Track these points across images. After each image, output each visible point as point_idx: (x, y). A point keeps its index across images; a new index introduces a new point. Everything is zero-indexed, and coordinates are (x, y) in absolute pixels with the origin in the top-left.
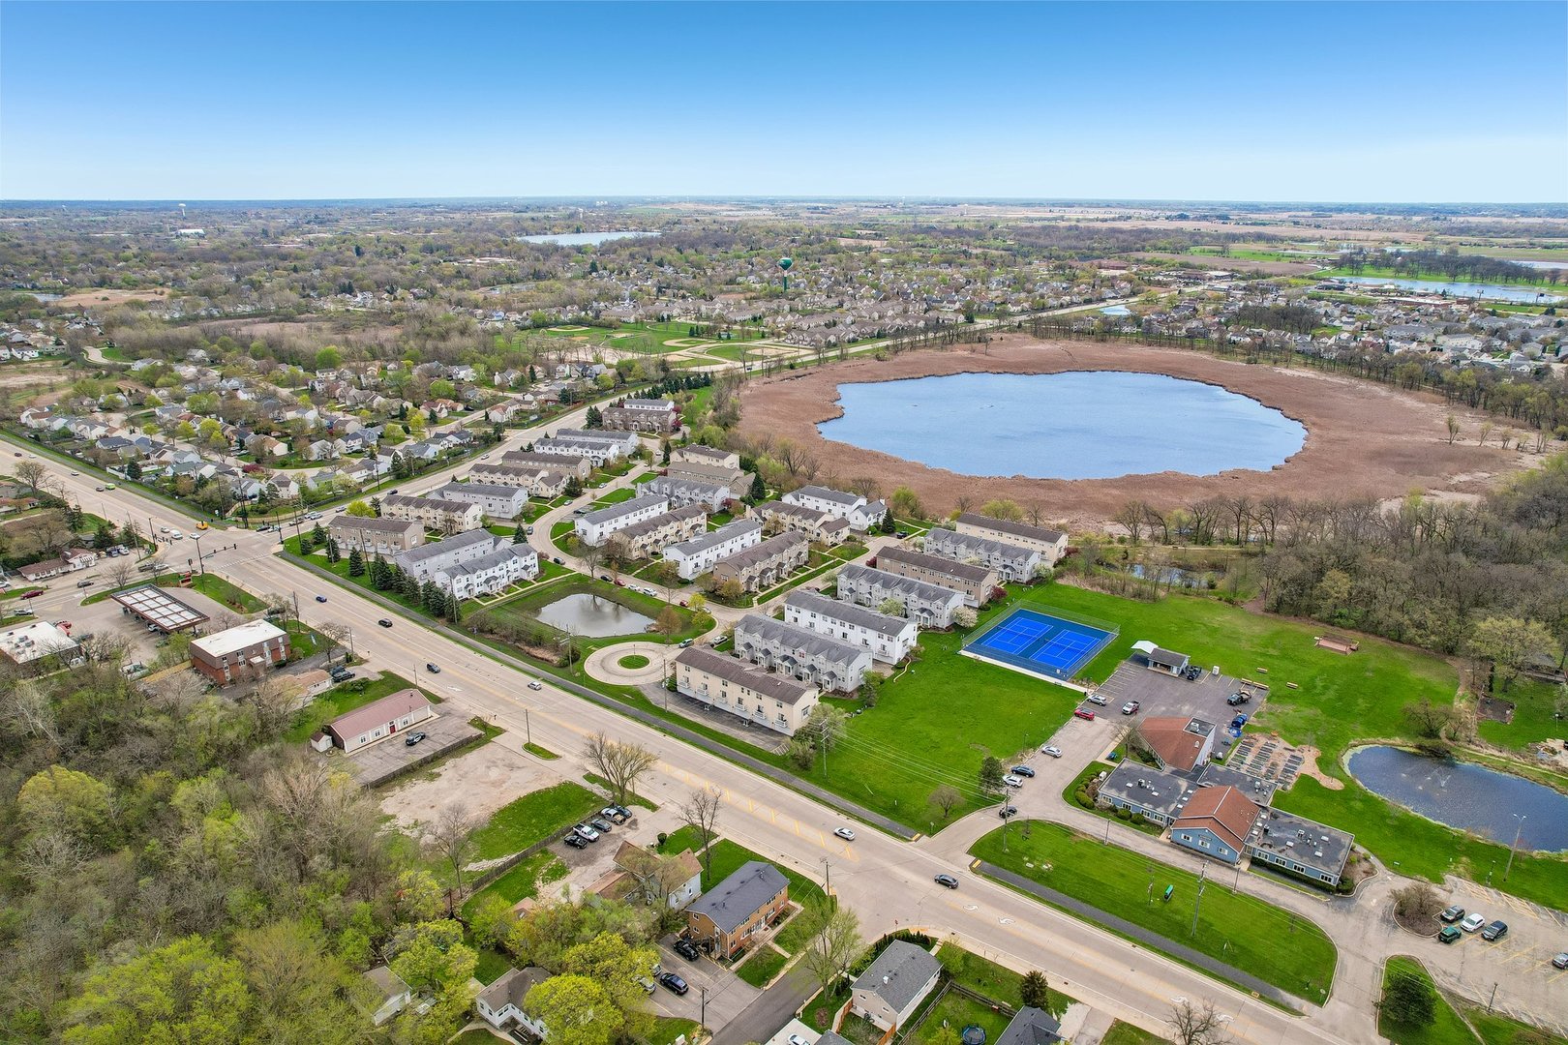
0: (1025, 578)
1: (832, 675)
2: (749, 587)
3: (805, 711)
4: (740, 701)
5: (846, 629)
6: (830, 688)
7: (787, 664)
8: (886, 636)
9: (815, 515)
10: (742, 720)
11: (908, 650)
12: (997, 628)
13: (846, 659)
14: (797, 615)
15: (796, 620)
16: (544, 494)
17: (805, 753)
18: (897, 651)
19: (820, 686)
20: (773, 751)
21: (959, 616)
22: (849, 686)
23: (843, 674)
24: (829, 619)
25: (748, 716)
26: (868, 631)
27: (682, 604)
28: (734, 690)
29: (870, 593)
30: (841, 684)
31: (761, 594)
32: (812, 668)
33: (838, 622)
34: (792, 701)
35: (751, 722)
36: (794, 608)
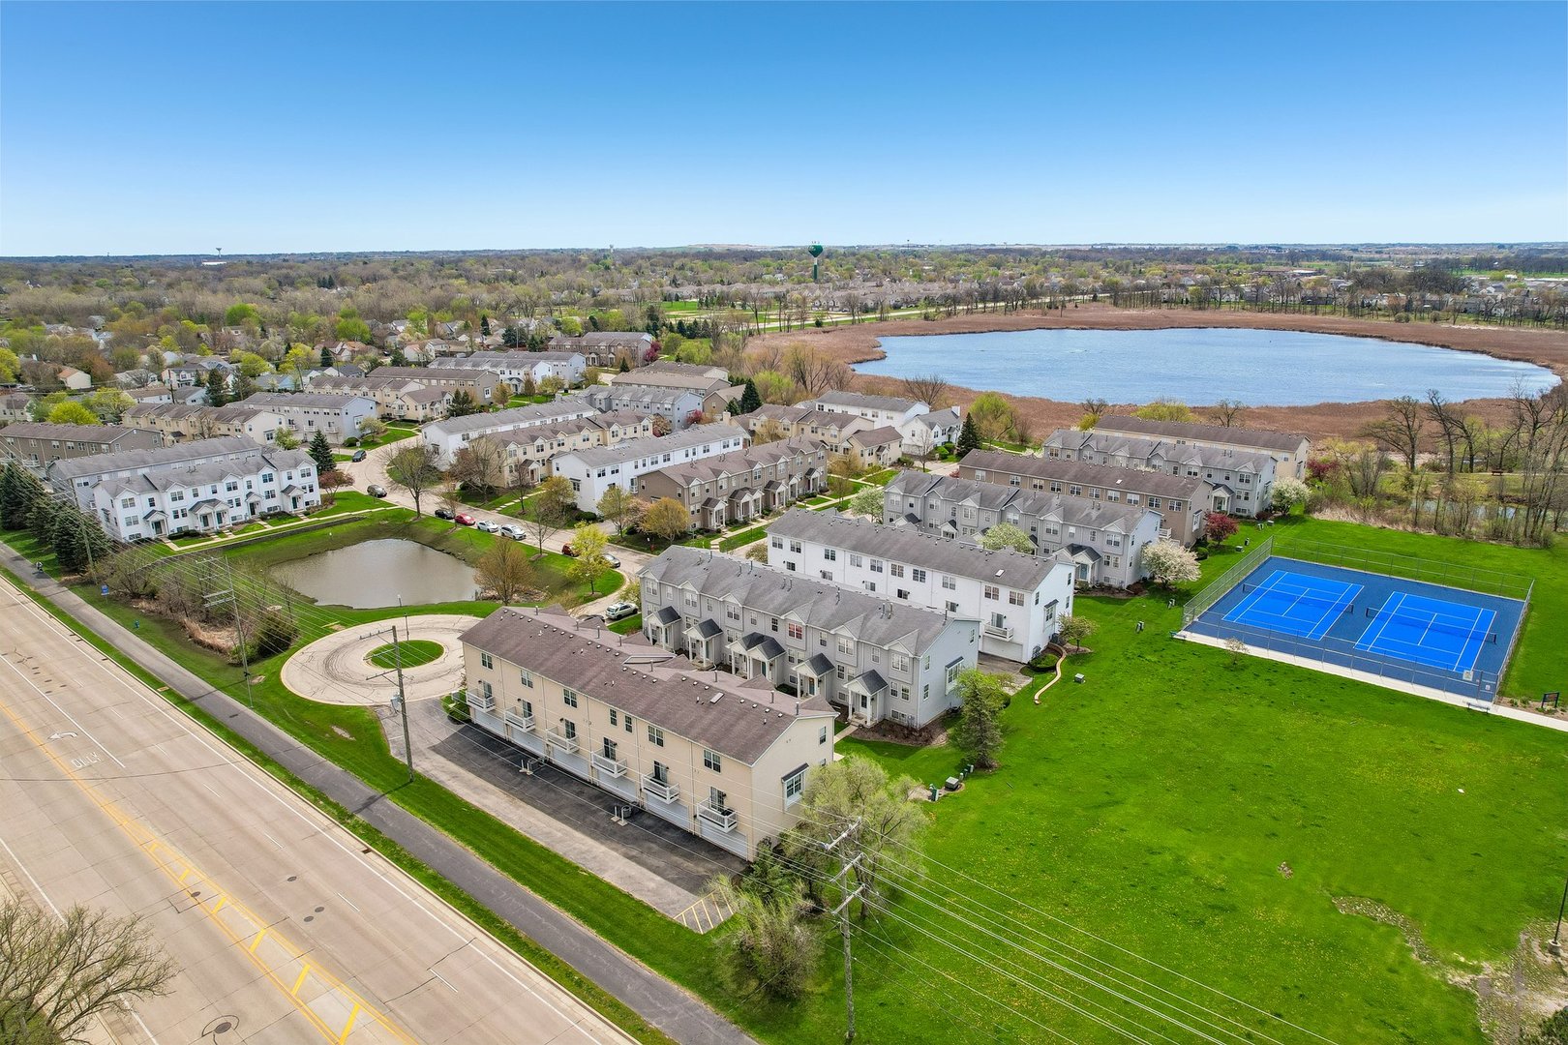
0: (1253, 507)
1: (875, 680)
2: (705, 520)
3: (793, 782)
4: (609, 750)
5: (907, 582)
6: (868, 715)
7: (757, 653)
8: (1004, 593)
9: (844, 421)
10: (611, 802)
11: (1057, 630)
12: (1243, 588)
13: (912, 637)
14: (793, 557)
15: (792, 566)
16: (411, 415)
17: (781, 940)
18: (1030, 631)
19: (843, 709)
20: (681, 917)
21: (1157, 562)
22: (920, 711)
23: (905, 677)
24: (866, 561)
25: (629, 795)
26: (961, 582)
27: (566, 551)
28: (594, 720)
29: (953, 523)
30: (899, 705)
31: (730, 534)
32: (822, 663)
33: (887, 566)
34: (748, 751)
35: (636, 813)
36: (787, 543)
